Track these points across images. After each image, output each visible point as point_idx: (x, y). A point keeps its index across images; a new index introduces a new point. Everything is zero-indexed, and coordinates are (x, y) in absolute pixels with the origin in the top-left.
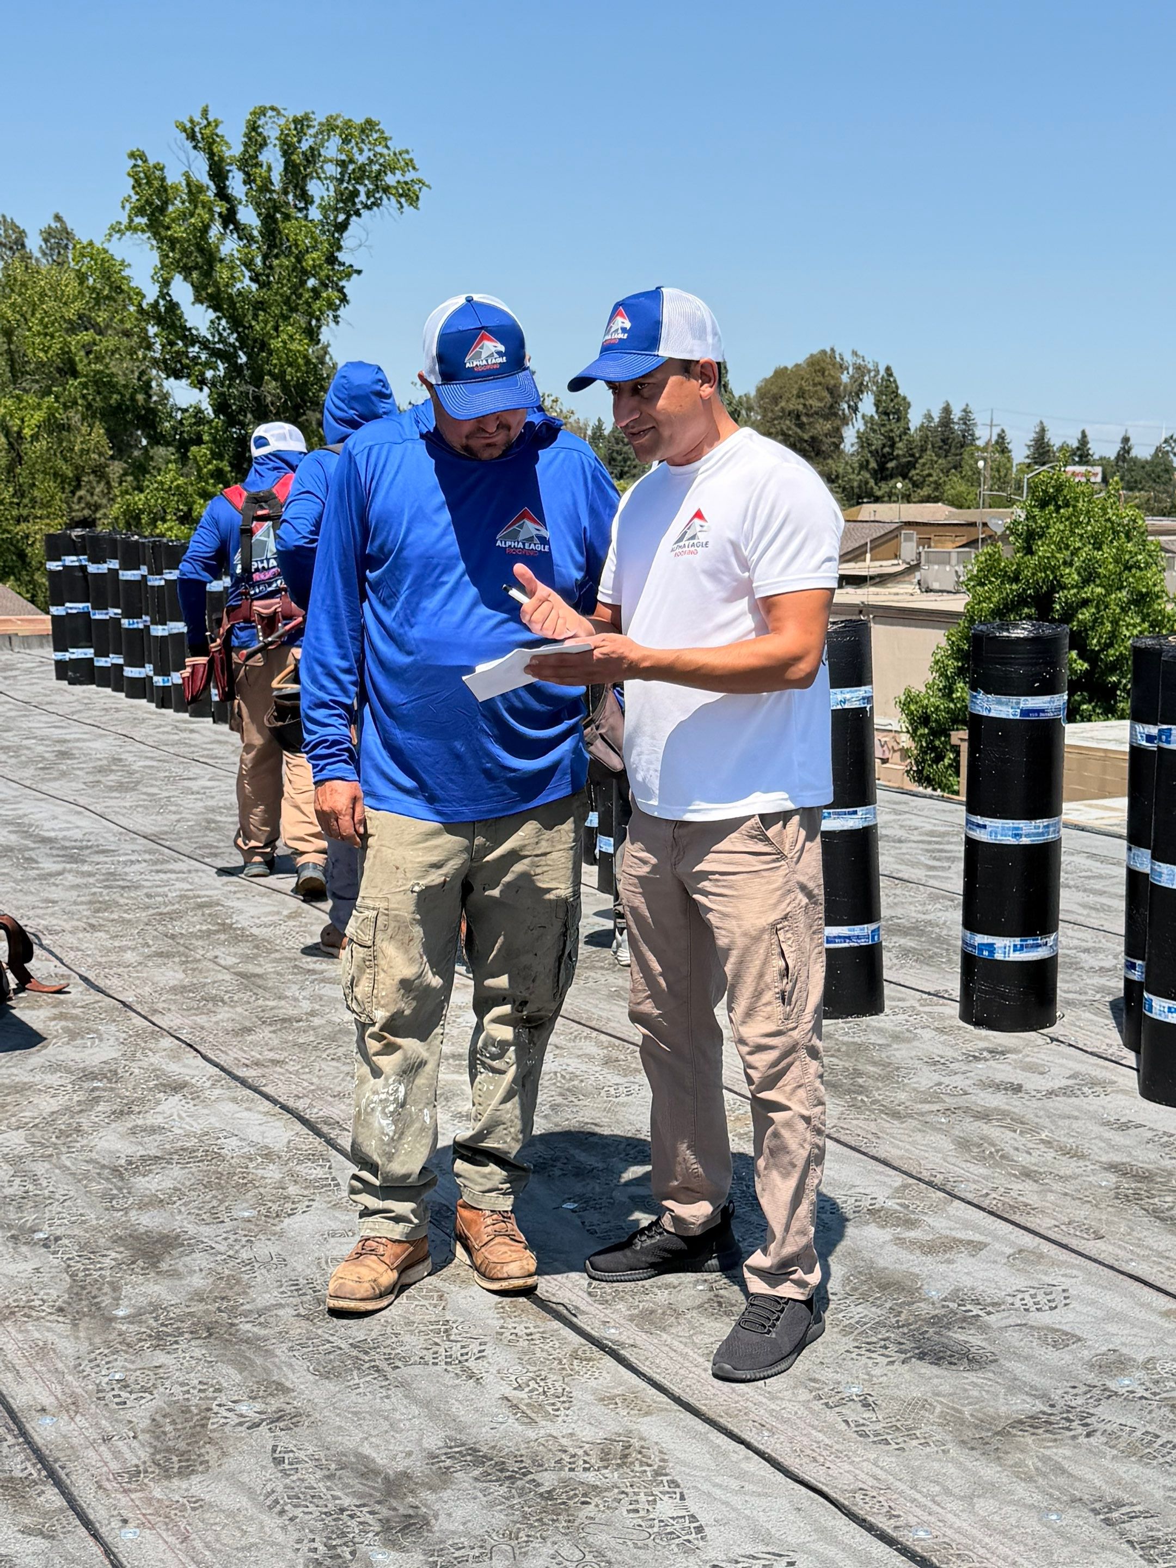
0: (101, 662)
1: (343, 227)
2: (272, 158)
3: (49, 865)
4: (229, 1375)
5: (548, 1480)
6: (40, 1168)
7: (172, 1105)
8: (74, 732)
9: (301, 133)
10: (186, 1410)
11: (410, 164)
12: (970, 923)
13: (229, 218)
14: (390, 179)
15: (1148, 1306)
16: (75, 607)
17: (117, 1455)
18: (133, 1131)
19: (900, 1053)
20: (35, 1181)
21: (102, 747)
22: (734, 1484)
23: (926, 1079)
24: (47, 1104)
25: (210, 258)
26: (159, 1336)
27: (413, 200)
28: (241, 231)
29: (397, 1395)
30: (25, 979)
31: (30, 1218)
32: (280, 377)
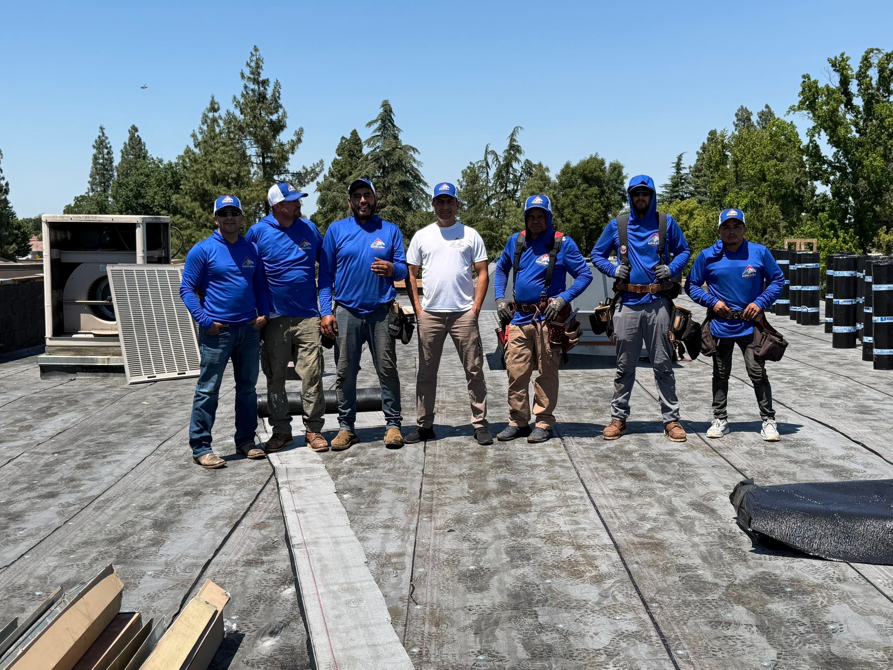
2: (873, 73)
9: (889, 60)
13: (849, 104)
25: (837, 122)
28: (854, 110)
32: (867, 179)
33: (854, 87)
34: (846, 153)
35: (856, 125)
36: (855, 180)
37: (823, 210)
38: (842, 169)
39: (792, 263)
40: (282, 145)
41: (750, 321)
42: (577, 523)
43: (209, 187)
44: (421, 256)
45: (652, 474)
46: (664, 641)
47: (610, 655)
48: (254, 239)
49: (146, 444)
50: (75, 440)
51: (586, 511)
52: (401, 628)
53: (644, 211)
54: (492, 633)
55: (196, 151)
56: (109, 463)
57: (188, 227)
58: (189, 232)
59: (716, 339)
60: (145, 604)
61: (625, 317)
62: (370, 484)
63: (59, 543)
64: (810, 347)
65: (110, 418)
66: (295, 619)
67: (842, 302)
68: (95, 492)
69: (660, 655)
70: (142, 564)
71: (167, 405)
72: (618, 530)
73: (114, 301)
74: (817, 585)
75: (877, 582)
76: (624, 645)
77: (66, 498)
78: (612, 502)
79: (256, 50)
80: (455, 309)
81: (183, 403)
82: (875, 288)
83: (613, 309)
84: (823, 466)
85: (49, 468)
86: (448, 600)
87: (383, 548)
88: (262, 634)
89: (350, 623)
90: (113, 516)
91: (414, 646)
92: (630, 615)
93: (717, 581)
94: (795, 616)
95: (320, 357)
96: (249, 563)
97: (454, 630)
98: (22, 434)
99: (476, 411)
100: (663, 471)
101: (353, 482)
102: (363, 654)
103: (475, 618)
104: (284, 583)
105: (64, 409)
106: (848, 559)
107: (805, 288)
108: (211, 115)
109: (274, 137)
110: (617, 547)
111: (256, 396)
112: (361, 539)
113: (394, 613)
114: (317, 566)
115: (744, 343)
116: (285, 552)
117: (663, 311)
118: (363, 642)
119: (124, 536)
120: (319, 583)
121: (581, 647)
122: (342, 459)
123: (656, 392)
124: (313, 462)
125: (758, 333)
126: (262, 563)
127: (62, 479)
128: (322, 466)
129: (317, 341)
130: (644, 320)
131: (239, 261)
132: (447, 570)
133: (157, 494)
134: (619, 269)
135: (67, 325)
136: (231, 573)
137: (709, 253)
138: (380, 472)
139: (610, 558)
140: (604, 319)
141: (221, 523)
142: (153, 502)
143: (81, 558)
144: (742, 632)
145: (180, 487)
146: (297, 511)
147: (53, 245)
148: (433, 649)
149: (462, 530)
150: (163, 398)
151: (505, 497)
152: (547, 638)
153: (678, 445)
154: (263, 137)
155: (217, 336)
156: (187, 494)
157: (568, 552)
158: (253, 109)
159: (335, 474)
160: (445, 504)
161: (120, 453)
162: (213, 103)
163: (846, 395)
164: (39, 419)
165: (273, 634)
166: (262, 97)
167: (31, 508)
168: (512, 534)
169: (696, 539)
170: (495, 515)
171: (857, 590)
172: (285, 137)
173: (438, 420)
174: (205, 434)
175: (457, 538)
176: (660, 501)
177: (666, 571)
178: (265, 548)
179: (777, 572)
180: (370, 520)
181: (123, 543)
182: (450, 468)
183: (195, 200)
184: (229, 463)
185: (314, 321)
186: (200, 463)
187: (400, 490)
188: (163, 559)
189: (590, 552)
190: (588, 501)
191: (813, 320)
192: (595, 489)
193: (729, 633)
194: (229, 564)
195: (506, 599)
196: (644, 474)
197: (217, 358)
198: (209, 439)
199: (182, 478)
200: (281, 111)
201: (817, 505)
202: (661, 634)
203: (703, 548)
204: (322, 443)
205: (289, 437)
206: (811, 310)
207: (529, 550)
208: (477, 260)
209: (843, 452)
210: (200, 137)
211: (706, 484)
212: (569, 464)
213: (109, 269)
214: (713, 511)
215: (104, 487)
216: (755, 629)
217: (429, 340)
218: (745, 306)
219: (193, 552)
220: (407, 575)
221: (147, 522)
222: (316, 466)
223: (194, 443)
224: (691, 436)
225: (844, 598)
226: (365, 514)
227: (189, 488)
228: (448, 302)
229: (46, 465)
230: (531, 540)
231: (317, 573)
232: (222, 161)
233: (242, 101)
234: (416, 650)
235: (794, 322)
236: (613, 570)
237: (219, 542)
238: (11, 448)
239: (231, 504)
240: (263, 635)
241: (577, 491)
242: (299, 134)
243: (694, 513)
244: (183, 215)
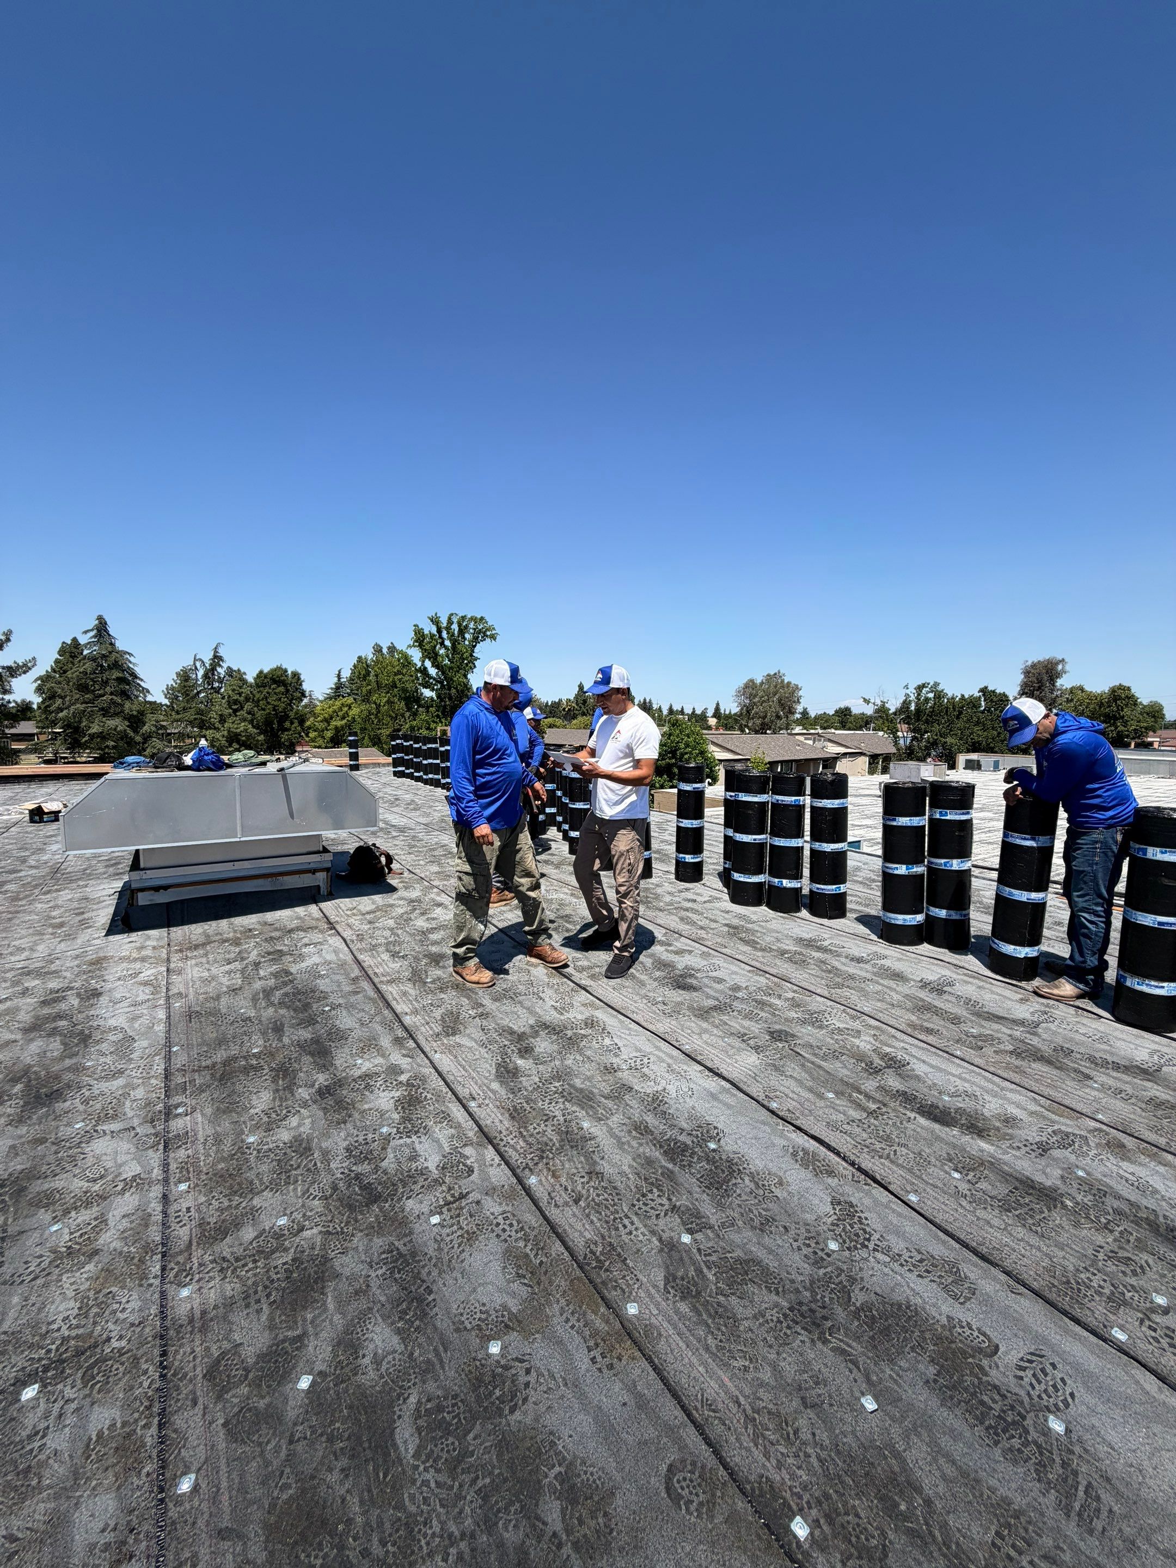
0: (407, 771)
1: (475, 646)
2: (455, 627)
3: (395, 834)
4: (465, 1001)
5: (569, 1033)
6: (400, 932)
7: (439, 911)
8: (399, 792)
9: (463, 621)
10: (452, 1013)
11: (494, 629)
12: (679, 850)
13: (442, 644)
14: (488, 633)
15: (743, 969)
16: (399, 755)
17: (431, 1028)
18: (428, 919)
19: (659, 890)
20: (398, 936)
21: (408, 797)
22: (628, 1032)
23: (668, 898)
24: (400, 911)
25: (436, 654)
26: (441, 988)
27: (495, 639)
28: (446, 647)
29: (519, 1008)
30: (390, 870)
31: (397, 949)
32: (456, 688)
33: (445, 634)
34: (443, 673)
36: (449, 689)
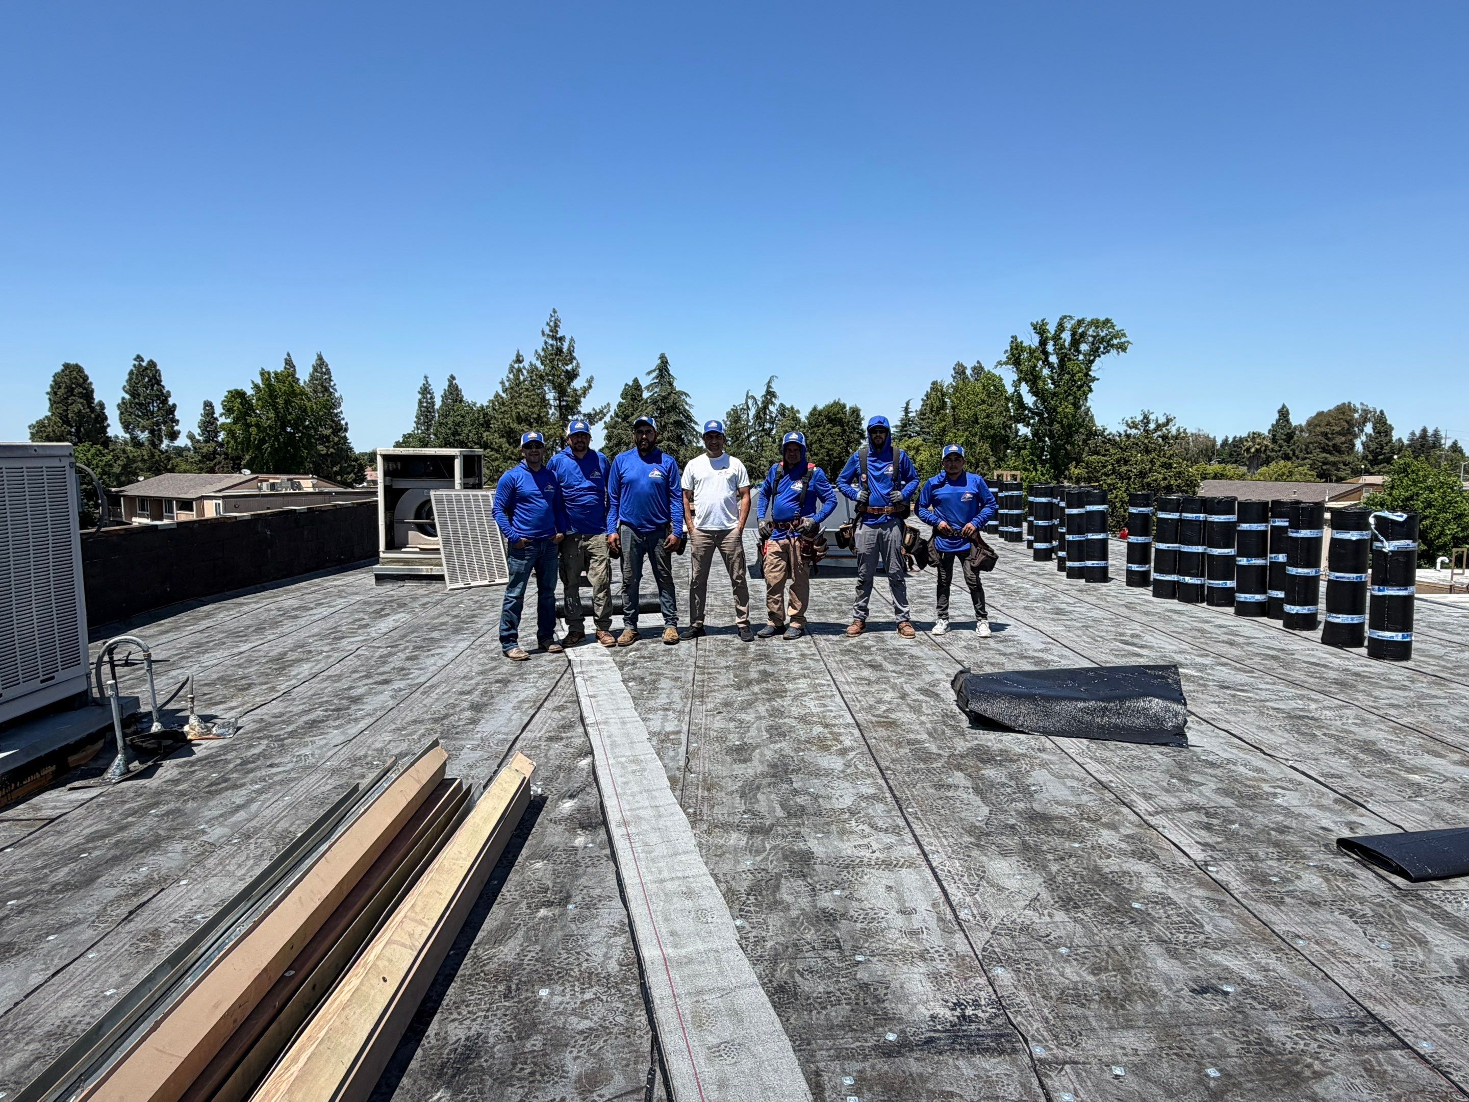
1: (1092, 362)
2: (1066, 336)
9: (1080, 325)
11: (1124, 335)
13: (1046, 360)
14: (1115, 342)
25: (1037, 376)
27: (1124, 350)
28: (1050, 366)
32: (1060, 423)
33: (1050, 347)
34: (1044, 400)
35: (1052, 379)
36: (1051, 424)
37: (1025, 448)
38: (1040, 414)
39: (1001, 491)
40: (575, 390)
41: (968, 538)
42: (825, 706)
43: (514, 426)
44: (693, 481)
45: (886, 665)
46: (897, 802)
47: (853, 814)
48: (554, 468)
49: (463, 640)
50: (405, 636)
51: (833, 695)
52: (678, 793)
53: (881, 446)
54: (755, 796)
55: (504, 395)
56: (433, 655)
57: (496, 459)
58: (497, 463)
59: (941, 553)
60: (465, 772)
61: (865, 534)
62: (651, 674)
63: (393, 721)
64: (1014, 561)
65: (434, 618)
66: (590, 785)
67: (1041, 523)
68: (422, 680)
69: (893, 813)
70: (462, 739)
71: (480, 608)
72: (859, 711)
73: (436, 521)
74: (1022, 755)
75: (1070, 751)
76: (864, 805)
77: (397, 685)
78: (854, 689)
79: (555, 312)
80: (723, 528)
81: (493, 606)
82: (1068, 511)
83: (854, 527)
84: (1026, 657)
85: (383, 660)
86: (719, 770)
87: (663, 727)
88: (562, 797)
89: (636, 789)
90: (437, 699)
91: (690, 807)
92: (869, 781)
93: (941, 752)
94: (1004, 780)
95: (608, 568)
96: (551, 739)
97: (723, 794)
98: (360, 631)
99: (740, 613)
100: (896, 664)
101: (636, 672)
102: (647, 813)
103: (740, 784)
104: (580, 756)
105: (394, 611)
106: (1046, 733)
107: (1011, 512)
108: (516, 366)
109: (569, 384)
110: (858, 725)
111: (555, 600)
112: (644, 720)
113: (673, 780)
114: (607, 742)
115: (963, 556)
116: (580, 730)
117: (896, 529)
118: (647, 804)
119: (446, 716)
120: (609, 755)
121: (828, 807)
122: (627, 653)
123: (890, 597)
124: (603, 655)
125: (974, 549)
126: (562, 739)
127: (394, 669)
128: (610, 659)
129: (606, 554)
130: (880, 536)
131: (541, 487)
132: (717, 744)
133: (473, 682)
134: (860, 494)
135: (397, 541)
136: (535, 747)
137: (934, 480)
138: (659, 664)
139: (852, 735)
140: (847, 536)
141: (527, 706)
142: (468, 688)
143: (411, 734)
144: (960, 793)
145: (492, 676)
146: (590, 696)
147: (386, 474)
148: (705, 810)
149: (729, 712)
150: (476, 602)
151: (764, 685)
152: (800, 800)
153: (908, 641)
154: (560, 384)
155: (523, 549)
156: (497, 681)
157: (818, 730)
158: (552, 361)
159: (621, 666)
160: (714, 691)
161: (442, 647)
162: (518, 356)
163: (1045, 599)
164: (375, 618)
165: (572, 797)
166: (559, 351)
167: (368, 693)
168: (771, 715)
169: (923, 718)
170: (757, 699)
171: (1054, 758)
172: (578, 384)
173: (708, 621)
174: (513, 631)
175: (724, 718)
176: (894, 687)
177: (899, 744)
178: (563, 727)
179: (989, 744)
180: (651, 703)
181: (446, 722)
182: (718, 661)
183: (503, 436)
184: (532, 656)
185: (602, 537)
186: (507, 656)
187: (677, 679)
188: (479, 735)
189: (836, 730)
190: (834, 688)
191: (1017, 538)
192: (840, 678)
193: (950, 794)
194: (534, 740)
195: (766, 769)
196: (881, 665)
197: (523, 568)
198: (516, 636)
199: (493, 669)
200: (575, 362)
201: (1022, 689)
202: (894, 796)
203: (929, 725)
204: (610, 640)
205: (582, 635)
206: (1015, 530)
207: (784, 729)
208: (741, 485)
209: (1043, 646)
210: (507, 384)
211: (932, 673)
212: (818, 657)
213: (432, 493)
214: (937, 695)
215: (429, 675)
216: (971, 790)
217: (701, 553)
218: (963, 526)
219: (504, 730)
220: (683, 749)
221: (465, 705)
222: (605, 659)
223: (503, 639)
224: (919, 634)
225: (1044, 765)
226: (648, 699)
227: (500, 677)
228: (717, 521)
229: (381, 657)
230: (786, 720)
231: (608, 748)
232: (526, 404)
233: (542, 354)
234: (691, 810)
235: (1003, 540)
236: (855, 744)
237: (525, 721)
238: (352, 643)
239: (534, 690)
240: (564, 798)
241: (825, 680)
242: (590, 381)
243: (922, 697)
244: (492, 449)
